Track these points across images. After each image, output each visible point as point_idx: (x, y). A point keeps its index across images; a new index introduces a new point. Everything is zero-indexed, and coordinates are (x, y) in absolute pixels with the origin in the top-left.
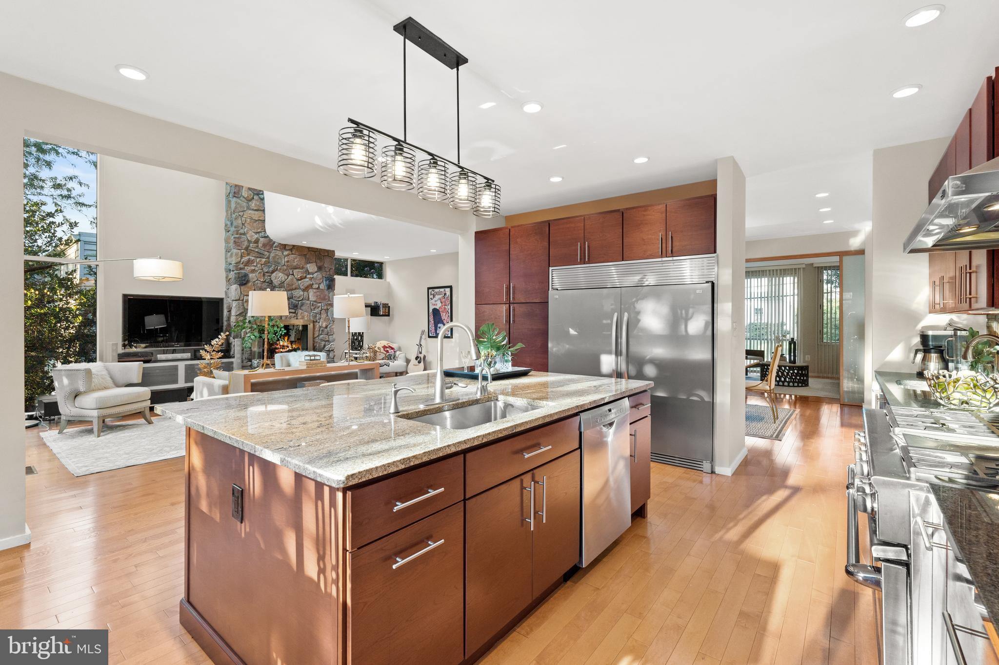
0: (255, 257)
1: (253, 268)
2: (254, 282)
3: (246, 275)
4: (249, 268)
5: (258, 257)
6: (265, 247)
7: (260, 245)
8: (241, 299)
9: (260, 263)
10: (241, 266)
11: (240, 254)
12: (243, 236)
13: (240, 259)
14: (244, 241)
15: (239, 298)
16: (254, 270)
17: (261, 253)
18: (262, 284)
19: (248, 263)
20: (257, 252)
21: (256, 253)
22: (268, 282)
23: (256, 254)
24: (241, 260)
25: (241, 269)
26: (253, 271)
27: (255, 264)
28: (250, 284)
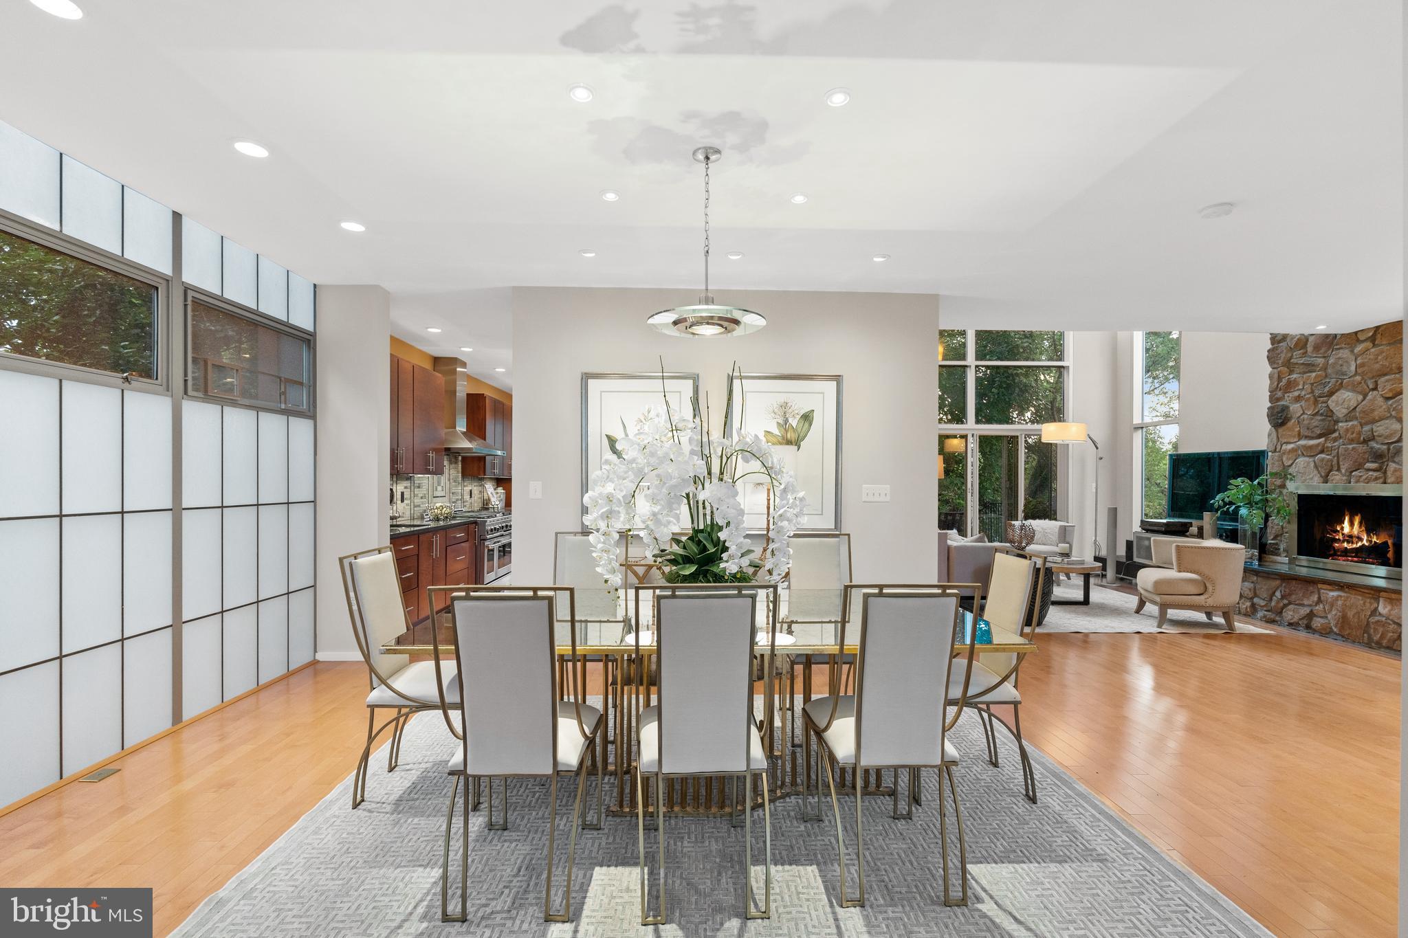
0: (1300, 373)
1: (1296, 394)
2: (1300, 417)
3: (1285, 409)
4: (1291, 395)
5: (1305, 373)
6: (1318, 351)
7: (1310, 349)
8: (1277, 450)
9: (1309, 382)
10: (1279, 394)
11: (1276, 376)
12: (1282, 344)
13: (1276, 383)
14: (1282, 352)
15: (1274, 448)
16: (1299, 396)
17: (1309, 365)
18: (1312, 419)
19: (1290, 386)
20: (1303, 364)
21: (1301, 367)
22: (1322, 415)
23: (1302, 369)
24: (1278, 384)
25: (1278, 400)
26: (1298, 399)
27: (1301, 387)
28: (1290, 424)
